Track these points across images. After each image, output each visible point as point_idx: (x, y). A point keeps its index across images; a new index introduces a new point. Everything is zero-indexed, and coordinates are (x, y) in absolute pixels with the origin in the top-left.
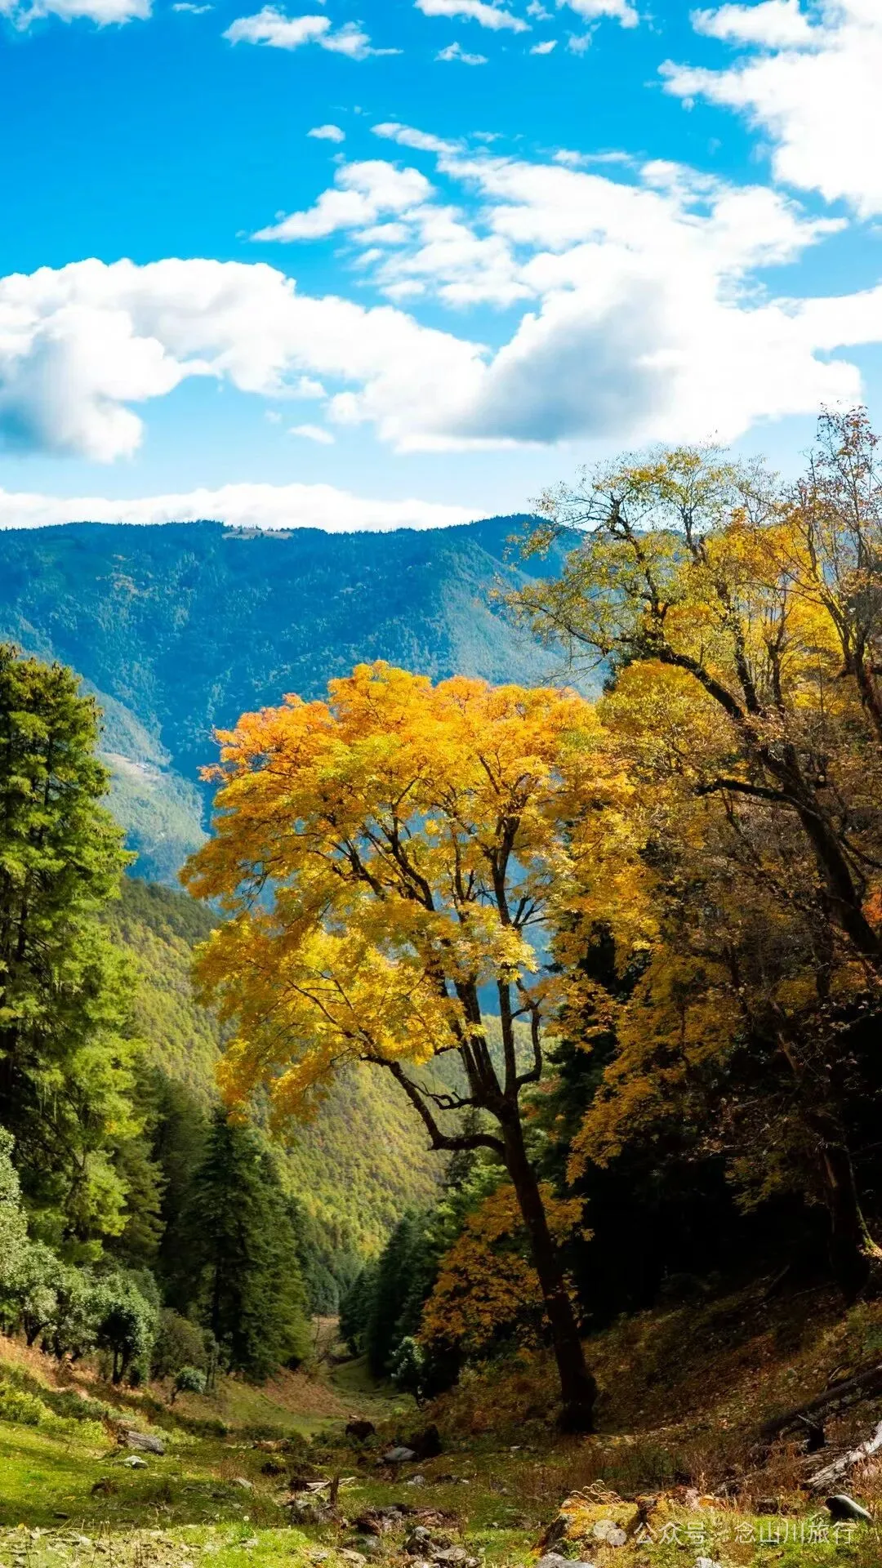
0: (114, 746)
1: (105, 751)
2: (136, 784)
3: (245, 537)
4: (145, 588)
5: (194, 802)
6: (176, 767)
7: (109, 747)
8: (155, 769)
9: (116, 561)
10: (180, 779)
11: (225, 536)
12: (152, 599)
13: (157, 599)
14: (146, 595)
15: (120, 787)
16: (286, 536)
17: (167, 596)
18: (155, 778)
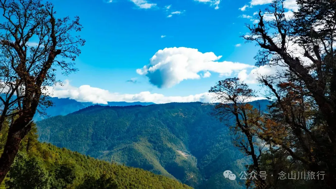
0: (179, 149)
1: (177, 150)
2: (184, 157)
3: (206, 105)
4: (186, 116)
5: (195, 161)
6: (191, 154)
7: (178, 149)
8: (187, 154)
9: (180, 110)
10: (192, 156)
11: (202, 105)
12: (187, 118)
13: (188, 118)
14: (186, 117)
15: (180, 158)
16: (214, 105)
17: (190, 117)
18: (187, 156)
